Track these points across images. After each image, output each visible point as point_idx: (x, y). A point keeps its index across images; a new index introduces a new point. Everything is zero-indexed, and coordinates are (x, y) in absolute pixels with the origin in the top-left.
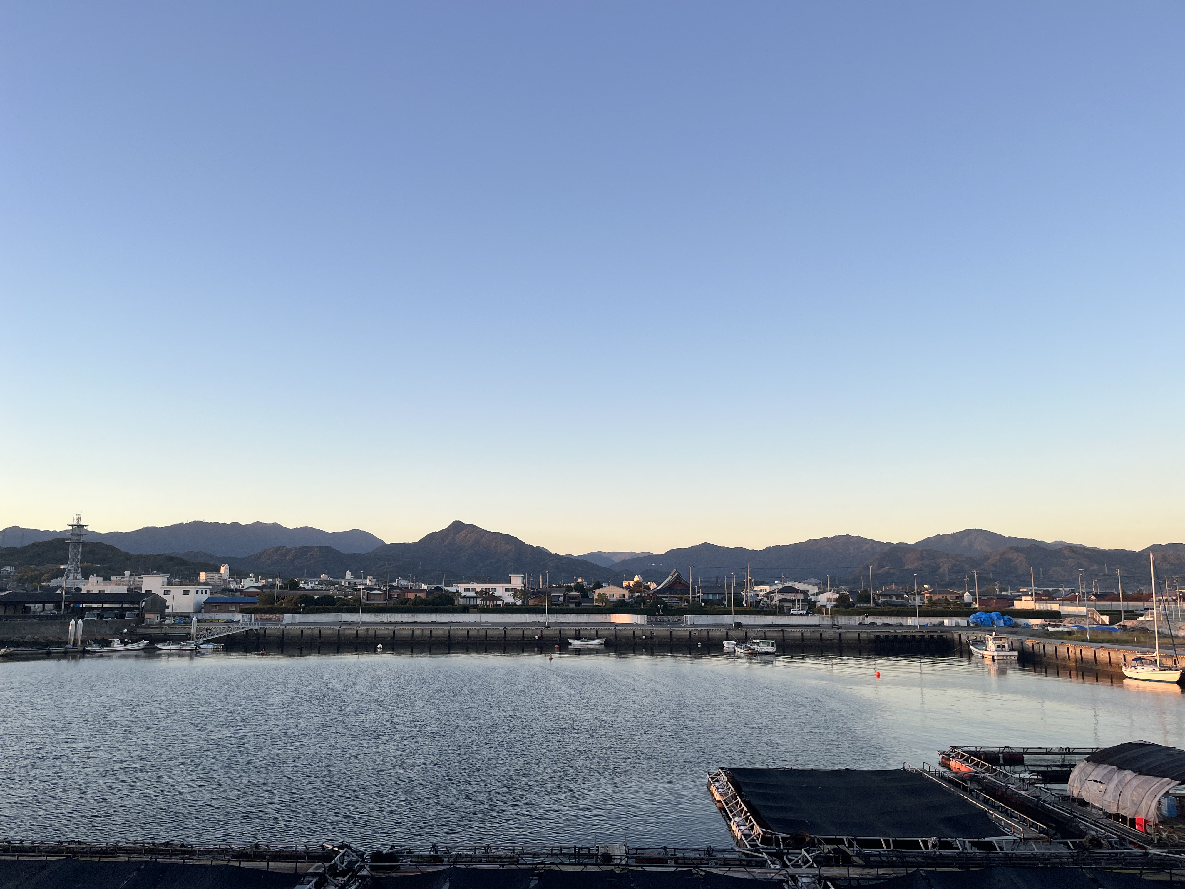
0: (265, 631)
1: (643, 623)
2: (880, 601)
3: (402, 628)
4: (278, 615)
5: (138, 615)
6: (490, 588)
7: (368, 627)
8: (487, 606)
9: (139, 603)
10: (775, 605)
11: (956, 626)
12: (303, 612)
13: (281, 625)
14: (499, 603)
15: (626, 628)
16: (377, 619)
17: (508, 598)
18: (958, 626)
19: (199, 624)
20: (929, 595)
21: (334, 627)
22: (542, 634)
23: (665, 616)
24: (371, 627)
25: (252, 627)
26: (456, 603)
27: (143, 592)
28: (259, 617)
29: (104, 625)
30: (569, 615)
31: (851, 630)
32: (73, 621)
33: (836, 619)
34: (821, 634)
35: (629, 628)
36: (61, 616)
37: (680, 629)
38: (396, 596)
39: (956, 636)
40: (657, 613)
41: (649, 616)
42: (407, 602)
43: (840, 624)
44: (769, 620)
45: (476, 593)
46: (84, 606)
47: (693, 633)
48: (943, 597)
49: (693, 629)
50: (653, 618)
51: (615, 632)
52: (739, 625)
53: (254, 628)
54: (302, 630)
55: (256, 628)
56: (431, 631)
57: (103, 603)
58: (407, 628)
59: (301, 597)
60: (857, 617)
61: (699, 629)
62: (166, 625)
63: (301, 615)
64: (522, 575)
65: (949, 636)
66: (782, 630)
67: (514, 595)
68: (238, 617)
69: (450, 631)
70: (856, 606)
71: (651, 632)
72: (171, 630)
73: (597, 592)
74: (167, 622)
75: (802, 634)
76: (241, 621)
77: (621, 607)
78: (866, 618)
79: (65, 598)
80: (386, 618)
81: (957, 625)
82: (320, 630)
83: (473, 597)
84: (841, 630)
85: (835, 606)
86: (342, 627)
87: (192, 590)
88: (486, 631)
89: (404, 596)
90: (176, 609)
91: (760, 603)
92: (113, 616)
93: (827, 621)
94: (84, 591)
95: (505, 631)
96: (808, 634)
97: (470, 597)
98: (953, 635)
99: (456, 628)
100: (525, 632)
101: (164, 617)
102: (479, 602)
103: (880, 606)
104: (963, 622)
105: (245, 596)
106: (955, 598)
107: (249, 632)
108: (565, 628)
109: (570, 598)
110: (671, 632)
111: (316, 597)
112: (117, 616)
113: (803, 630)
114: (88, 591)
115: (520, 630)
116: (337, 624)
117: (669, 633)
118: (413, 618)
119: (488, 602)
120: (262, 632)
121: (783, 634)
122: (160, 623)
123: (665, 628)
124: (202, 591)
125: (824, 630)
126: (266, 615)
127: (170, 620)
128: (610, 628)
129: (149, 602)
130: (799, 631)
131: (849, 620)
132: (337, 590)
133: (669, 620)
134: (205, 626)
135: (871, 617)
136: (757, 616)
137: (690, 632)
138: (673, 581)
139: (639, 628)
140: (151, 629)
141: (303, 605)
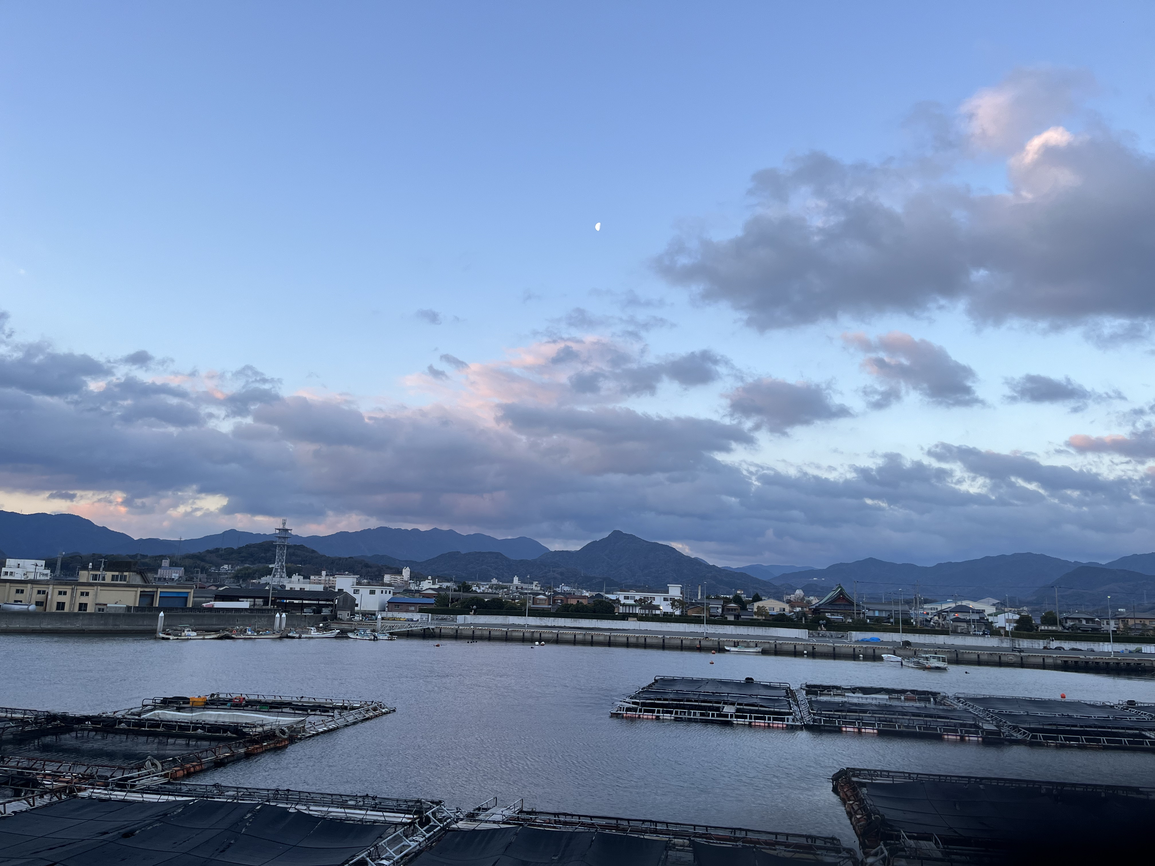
0: (441, 630)
1: (804, 638)
2: (1068, 625)
3: (565, 632)
4: (452, 616)
5: (332, 611)
6: (649, 596)
7: (534, 630)
8: (646, 614)
9: (332, 601)
10: (948, 625)
12: (474, 614)
13: (456, 625)
14: (658, 612)
15: (787, 642)
16: (541, 623)
17: (667, 608)
19: (383, 621)
21: (503, 629)
22: (700, 645)
23: (827, 632)
24: (536, 630)
25: (428, 626)
26: (616, 611)
27: (336, 590)
28: (435, 617)
29: (303, 619)
30: (728, 627)
31: (1034, 654)
32: (278, 615)
33: (1017, 642)
34: (1000, 657)
35: (790, 642)
36: (268, 610)
37: (844, 645)
38: (559, 601)
40: (819, 629)
41: (811, 631)
42: (570, 607)
43: (1021, 647)
44: (940, 640)
45: (635, 601)
46: (288, 601)
47: (857, 650)
49: (859, 646)
50: (814, 633)
51: (776, 645)
52: (907, 643)
53: (431, 627)
54: (473, 631)
55: (433, 627)
56: (592, 636)
57: (302, 599)
58: (570, 632)
59: (473, 599)
60: (1041, 641)
61: (864, 646)
62: (356, 621)
63: (474, 617)
64: (680, 585)
65: (1148, 664)
66: (956, 651)
67: (673, 605)
68: (417, 616)
69: (610, 637)
70: (1041, 629)
71: (813, 647)
72: (359, 626)
73: (756, 605)
74: (356, 618)
75: (978, 656)
76: (420, 621)
77: (781, 621)
78: (1051, 642)
79: (272, 594)
80: (550, 622)
82: (490, 632)
83: (632, 606)
84: (1022, 654)
85: (1016, 628)
86: (510, 629)
87: (378, 591)
88: (645, 639)
89: (567, 601)
90: (363, 607)
91: (930, 621)
92: (311, 611)
93: (1006, 644)
94: (288, 588)
95: (664, 640)
96: (984, 657)
97: (629, 605)
98: (1152, 663)
99: (616, 634)
100: (684, 642)
101: (353, 614)
102: (637, 610)
103: (1068, 630)
105: (423, 597)
107: (426, 630)
108: (723, 639)
109: (729, 610)
110: (834, 648)
111: (486, 600)
112: (314, 611)
113: (979, 652)
114: (291, 588)
115: (678, 639)
116: (504, 626)
117: (832, 649)
118: (575, 623)
119: (647, 611)
120: (438, 631)
121: (957, 654)
122: (350, 620)
123: (828, 644)
124: (386, 591)
125: (1003, 653)
126: (442, 616)
127: (358, 618)
128: (770, 642)
129: (342, 600)
130: (975, 653)
131: (1032, 644)
132: (506, 594)
133: (832, 636)
134: (389, 624)
135: (1058, 641)
136: (927, 635)
137: (854, 649)
138: (836, 596)
139: (800, 643)
140: (343, 625)
141: (475, 607)
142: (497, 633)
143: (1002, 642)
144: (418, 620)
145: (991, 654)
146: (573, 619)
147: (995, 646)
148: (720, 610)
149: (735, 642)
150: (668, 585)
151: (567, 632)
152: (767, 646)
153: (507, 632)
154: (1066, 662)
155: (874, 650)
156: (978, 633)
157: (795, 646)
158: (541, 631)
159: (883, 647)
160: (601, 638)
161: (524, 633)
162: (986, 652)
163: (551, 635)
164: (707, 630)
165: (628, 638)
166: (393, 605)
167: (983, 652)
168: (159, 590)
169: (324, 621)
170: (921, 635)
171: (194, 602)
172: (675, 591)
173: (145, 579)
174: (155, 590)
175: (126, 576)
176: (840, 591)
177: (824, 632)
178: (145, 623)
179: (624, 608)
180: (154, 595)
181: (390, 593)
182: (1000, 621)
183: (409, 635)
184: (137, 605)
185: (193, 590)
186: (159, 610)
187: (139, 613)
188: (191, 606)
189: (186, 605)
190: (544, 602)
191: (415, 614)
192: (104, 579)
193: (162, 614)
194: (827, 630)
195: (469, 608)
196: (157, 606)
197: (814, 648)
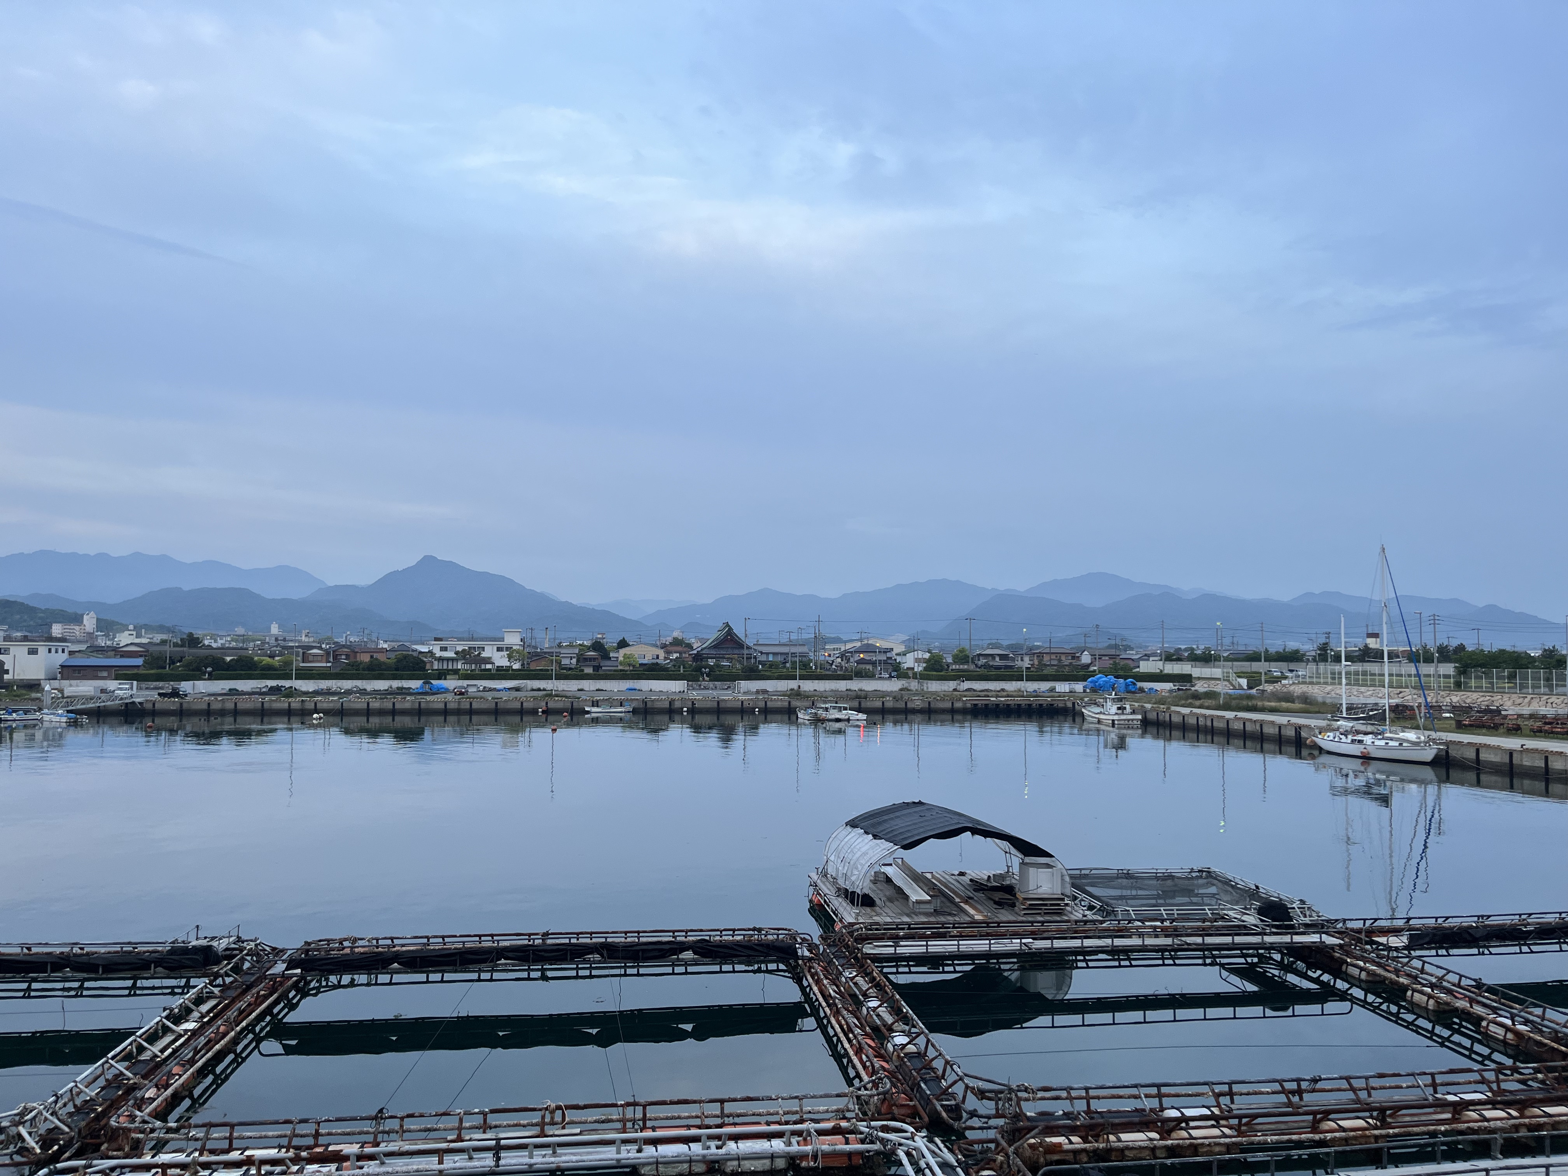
0: (154, 704)
2: (980, 663)
3: (353, 698)
4: (172, 683)
6: (477, 646)
7: (304, 699)
8: (472, 671)
10: (851, 667)
12: (209, 679)
14: (489, 666)
15: (660, 697)
18: (1071, 692)
23: (710, 682)
25: (134, 700)
28: (144, 685)
30: (584, 681)
31: (942, 698)
33: (925, 685)
34: (906, 701)
35: (664, 697)
37: (730, 698)
38: (343, 657)
40: (701, 679)
41: (690, 683)
42: (360, 665)
43: (930, 690)
44: (842, 685)
45: (457, 653)
48: (1056, 657)
49: (747, 698)
50: (695, 685)
51: (646, 700)
52: (803, 691)
53: (137, 700)
54: (209, 704)
55: (140, 700)
56: (394, 700)
58: (360, 698)
59: (205, 657)
61: (755, 698)
63: (207, 683)
65: (1061, 705)
67: (510, 656)
68: (113, 685)
69: (420, 704)
71: (693, 702)
73: (622, 652)
75: (883, 703)
76: (118, 691)
77: (653, 671)
80: (329, 686)
82: (236, 701)
83: (453, 660)
84: (930, 697)
85: (925, 669)
87: (42, 648)
88: (471, 704)
89: (355, 657)
90: (18, 675)
93: (914, 687)
95: (496, 699)
97: (448, 659)
99: (428, 699)
100: (525, 704)
102: (460, 665)
107: (129, 705)
109: (586, 660)
110: (718, 702)
111: (228, 659)
113: (884, 697)
115: (516, 702)
117: (715, 704)
118: (368, 685)
119: (473, 665)
120: (150, 706)
121: (860, 703)
123: (710, 699)
125: (911, 699)
126: (155, 683)
128: (640, 698)
130: (881, 699)
131: (941, 686)
132: (259, 649)
133: (716, 687)
136: (828, 681)
137: (742, 702)
138: (722, 638)
139: (677, 698)
141: (209, 669)
142: (248, 705)
143: (910, 685)
144: (114, 691)
145: (897, 699)
146: (364, 680)
148: (574, 661)
149: (593, 701)
150: (503, 630)
151: (356, 698)
152: (634, 704)
153: (263, 703)
154: (976, 705)
155: (766, 703)
156: (884, 676)
157: (672, 702)
158: (316, 698)
159: (777, 699)
160: (407, 705)
161: (290, 703)
162: (891, 698)
163: (331, 705)
164: (557, 687)
165: (445, 703)
166: (70, 668)
167: (887, 698)
170: (821, 681)
172: (512, 638)
176: (727, 631)
177: (707, 683)
179: (441, 663)
181: (63, 651)
182: (909, 662)
190: (319, 658)
191: (109, 682)
195: (200, 670)
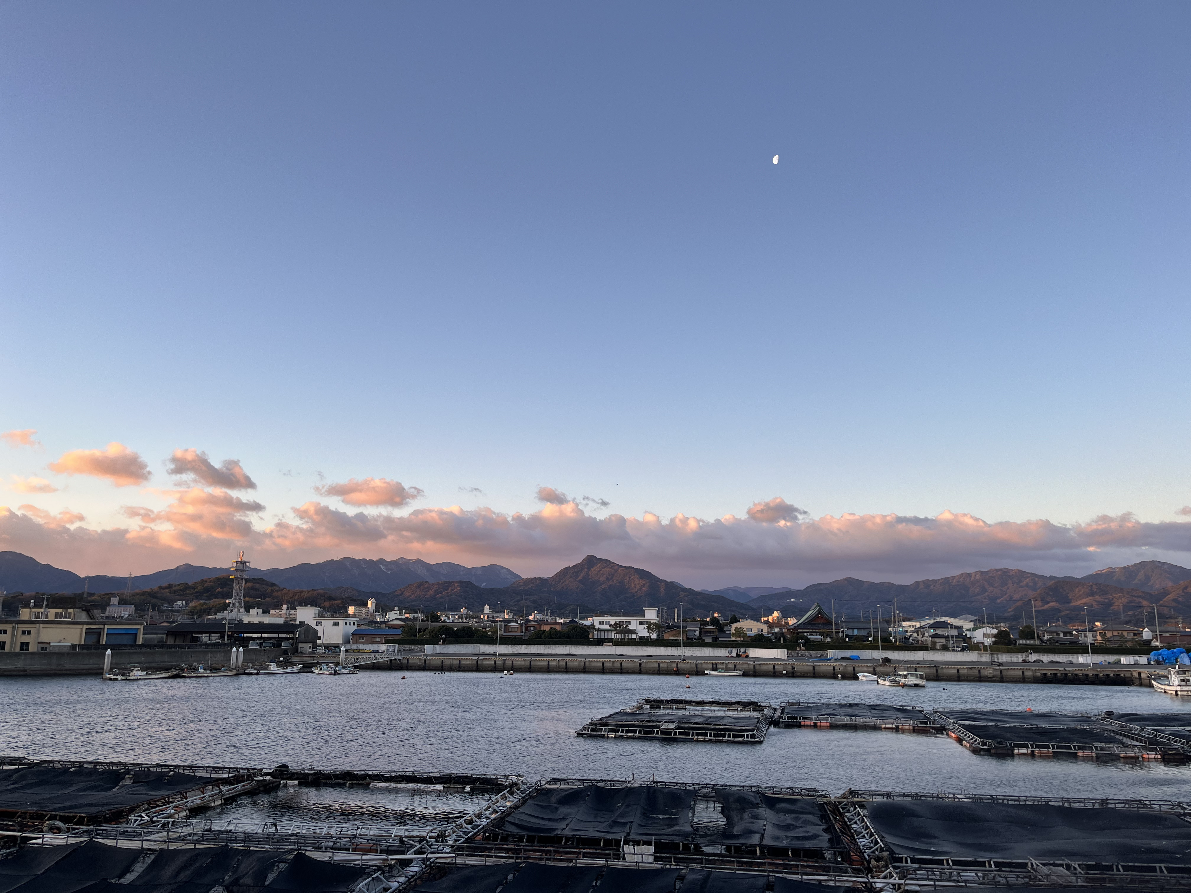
0: (408, 660)
1: (783, 658)
2: (1045, 638)
3: (538, 659)
4: (420, 646)
5: (293, 644)
6: (625, 621)
7: (505, 658)
8: (621, 639)
9: (293, 633)
10: (926, 640)
11: (1135, 664)
12: (443, 643)
13: (424, 655)
14: (634, 636)
15: (766, 662)
16: (514, 650)
17: (643, 632)
18: (1136, 664)
19: (347, 653)
20: (1102, 631)
21: (473, 658)
22: (677, 668)
23: (806, 652)
24: (508, 658)
25: (395, 657)
26: (591, 636)
27: (298, 623)
28: (402, 647)
29: (262, 653)
30: (705, 649)
31: (1013, 668)
32: (234, 649)
33: (995, 656)
34: (979, 671)
35: (768, 663)
36: (225, 645)
37: (824, 664)
38: (532, 628)
39: (1136, 675)
40: (798, 648)
41: (790, 651)
42: (542, 634)
43: (1000, 661)
44: (920, 656)
45: (610, 626)
46: (246, 635)
47: (837, 668)
48: (1118, 633)
49: (838, 664)
50: (793, 653)
51: (754, 666)
52: (887, 660)
53: (398, 658)
54: (442, 661)
55: (400, 658)
56: (566, 663)
57: (261, 633)
58: (543, 659)
59: (442, 628)
60: (1020, 654)
61: (843, 664)
62: (319, 654)
63: (443, 646)
64: (656, 609)
65: (1128, 675)
66: (935, 666)
67: (649, 628)
68: (383, 647)
69: (585, 663)
70: (1018, 643)
71: (792, 666)
72: (322, 659)
73: (734, 626)
74: (318, 650)
75: (958, 670)
76: (386, 652)
77: (760, 641)
78: (1030, 656)
79: (228, 627)
80: (523, 649)
81: (1136, 662)
82: (460, 661)
83: (608, 631)
84: (1001, 667)
85: (994, 643)
86: (481, 658)
87: (341, 622)
88: (621, 664)
89: (540, 628)
90: (326, 640)
91: (909, 639)
92: (271, 645)
93: (986, 658)
94: (246, 621)
95: (640, 664)
96: (964, 671)
97: (604, 631)
98: (1132, 674)
99: (591, 660)
100: (661, 665)
101: (315, 646)
102: (613, 635)
103: (1046, 643)
104: (1143, 660)
105: (389, 627)
106: (1132, 634)
107: (393, 661)
108: (701, 661)
109: (706, 632)
110: (814, 667)
111: (455, 629)
112: (274, 645)
113: (959, 667)
114: (249, 622)
115: (655, 663)
116: (475, 654)
117: (811, 668)
118: (549, 650)
119: (623, 635)
120: (405, 661)
121: (937, 670)
122: (313, 653)
123: (807, 663)
124: (350, 622)
125: (983, 667)
126: (408, 646)
127: (321, 650)
128: (749, 662)
129: (303, 632)
130: (954, 668)
131: (1011, 657)
132: (476, 623)
133: (811, 655)
134: (353, 656)
135: (1036, 654)
136: (906, 652)
137: (834, 667)
138: (814, 616)
139: (779, 663)
140: (305, 658)
141: (443, 636)
142: (468, 662)
143: (981, 657)
144: (384, 651)
145: (971, 669)
146: (546, 646)
147: (975, 660)
148: (697, 633)
149: (713, 664)
150: (644, 608)
151: (540, 659)
152: (745, 666)
153: (477, 661)
154: (1045, 675)
155: (854, 668)
156: (957, 649)
157: (774, 666)
158: (513, 658)
159: (863, 664)
160: (576, 664)
161: (495, 661)
162: (965, 667)
163: (523, 663)
164: (685, 653)
165: (603, 663)
166: (358, 636)
167: (962, 667)
168: (106, 627)
169: (285, 654)
170: (900, 652)
171: (144, 640)
172: (651, 614)
173: (90, 616)
174: (102, 626)
175: (70, 613)
176: (818, 610)
177: (803, 652)
178: (91, 661)
179: (599, 633)
180: (100, 633)
181: (354, 623)
182: (978, 636)
183: (375, 667)
184: (83, 643)
185: (142, 627)
186: (106, 647)
187: (85, 651)
188: (141, 643)
189: (135, 642)
190: (516, 629)
191: (381, 645)
192: (47, 617)
193: (109, 651)
194: (806, 650)
196: (104, 643)
197: (793, 668)
